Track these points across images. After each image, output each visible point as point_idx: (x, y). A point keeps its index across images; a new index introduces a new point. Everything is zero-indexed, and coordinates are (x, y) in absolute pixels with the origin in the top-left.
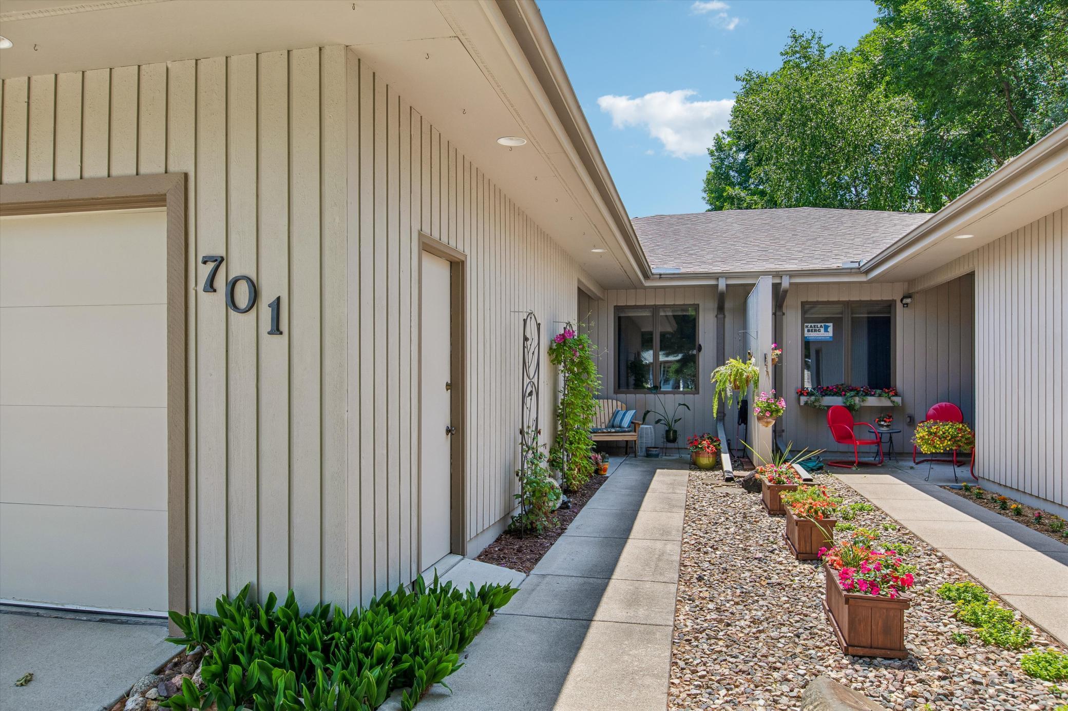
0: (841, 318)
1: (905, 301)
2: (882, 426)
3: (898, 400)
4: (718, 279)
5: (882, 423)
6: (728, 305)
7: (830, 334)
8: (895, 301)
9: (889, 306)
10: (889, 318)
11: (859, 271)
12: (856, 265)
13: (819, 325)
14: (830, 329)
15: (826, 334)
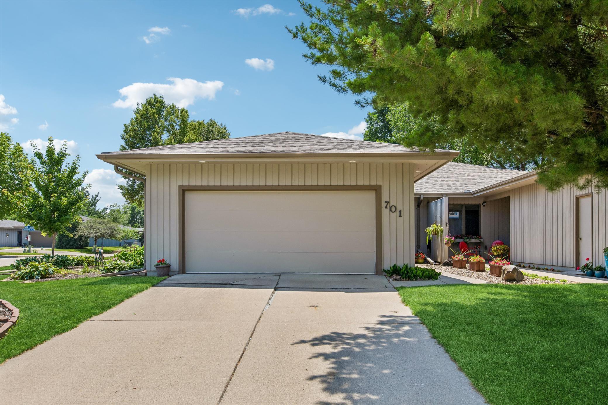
0: (461, 210)
1: (484, 204)
2: (477, 249)
3: (482, 240)
4: (420, 195)
5: (477, 248)
6: (422, 204)
7: (458, 216)
8: (480, 204)
9: (478, 206)
10: (478, 210)
11: (469, 193)
12: (469, 191)
13: (454, 212)
14: (458, 214)
15: (456, 216)
